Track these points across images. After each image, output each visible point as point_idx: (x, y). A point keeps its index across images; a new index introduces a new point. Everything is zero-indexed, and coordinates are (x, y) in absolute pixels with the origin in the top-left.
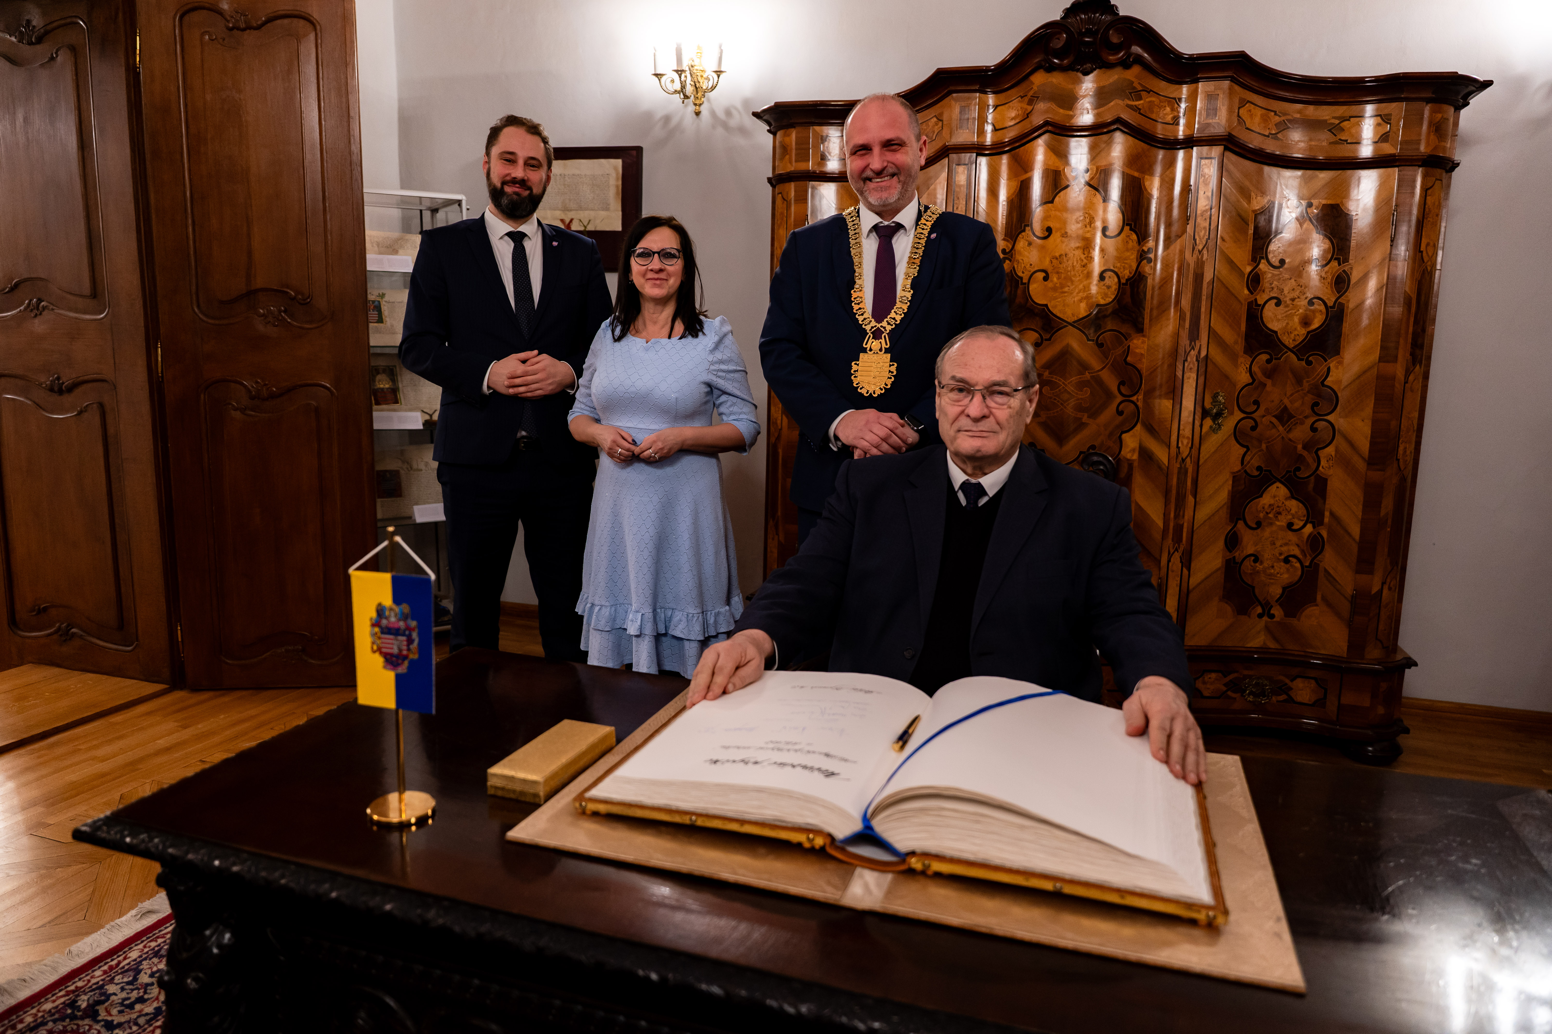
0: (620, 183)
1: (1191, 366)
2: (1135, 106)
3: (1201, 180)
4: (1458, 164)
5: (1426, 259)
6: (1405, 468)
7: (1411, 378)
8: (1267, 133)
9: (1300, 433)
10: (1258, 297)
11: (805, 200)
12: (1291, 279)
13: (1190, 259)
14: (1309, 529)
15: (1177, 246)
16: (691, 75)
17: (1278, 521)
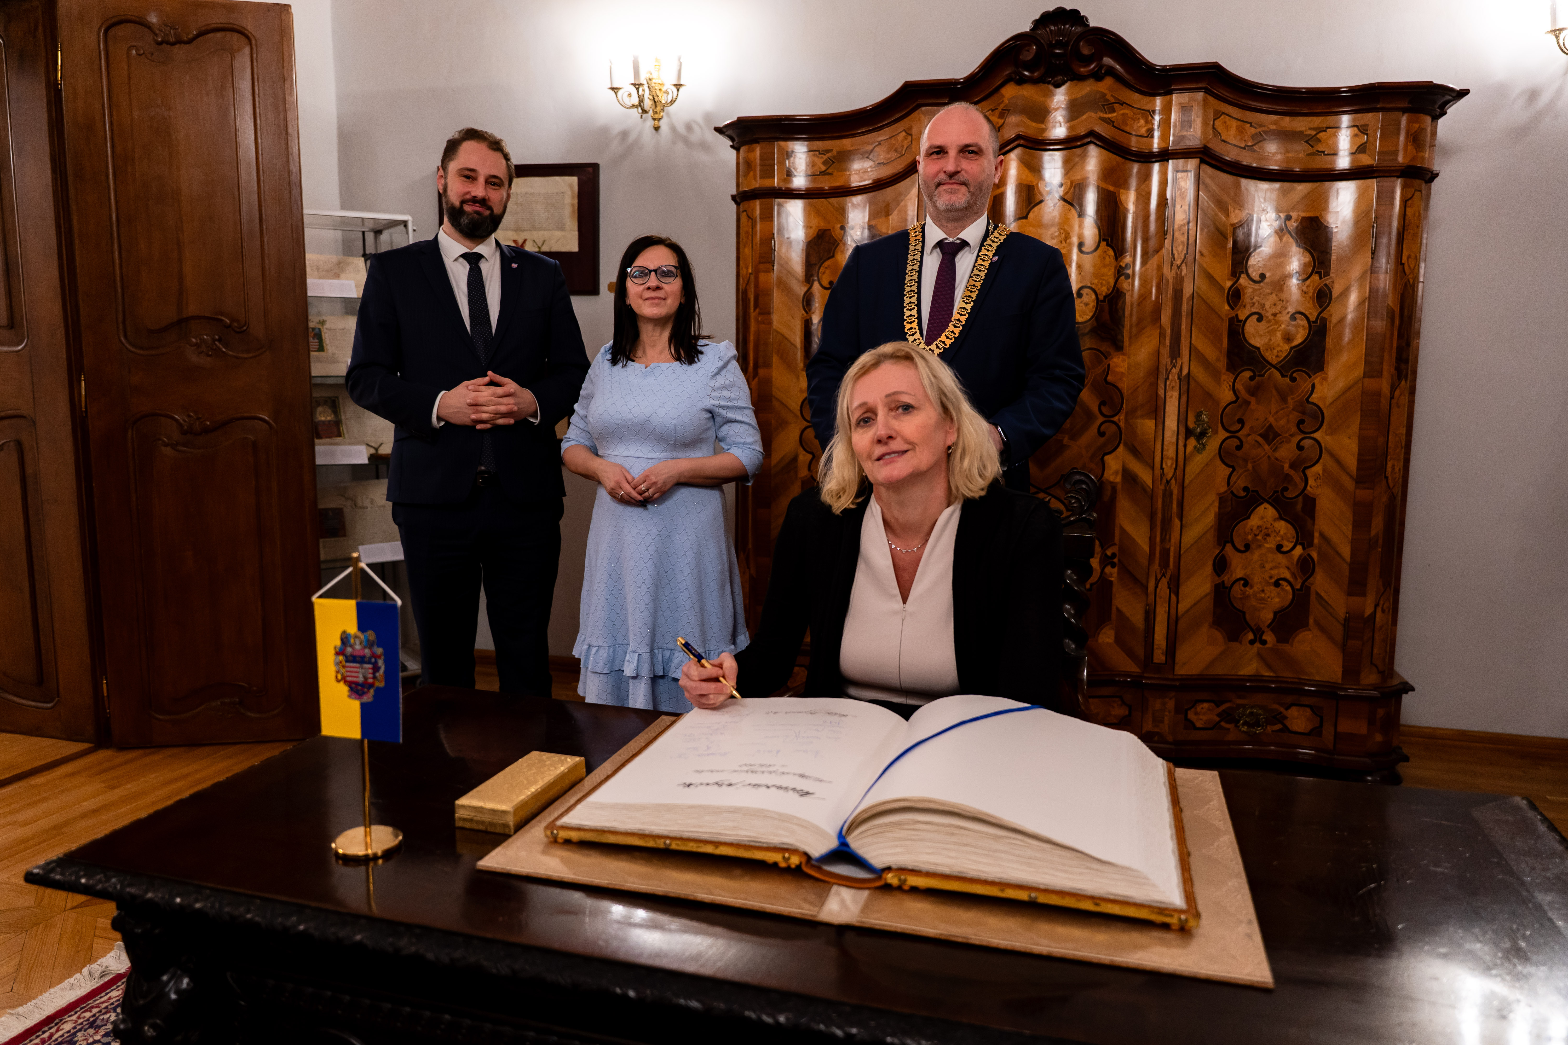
0: (576, 201)
1: (1173, 384)
2: (1109, 118)
3: (1178, 193)
4: (1437, 175)
5: (1407, 271)
6: (1394, 486)
7: (1397, 393)
8: (1243, 146)
9: (1286, 452)
10: (1239, 313)
11: (770, 218)
12: (1272, 293)
13: (1169, 274)
14: (1299, 550)
15: (1153, 262)
16: (649, 89)
17: (1268, 543)
